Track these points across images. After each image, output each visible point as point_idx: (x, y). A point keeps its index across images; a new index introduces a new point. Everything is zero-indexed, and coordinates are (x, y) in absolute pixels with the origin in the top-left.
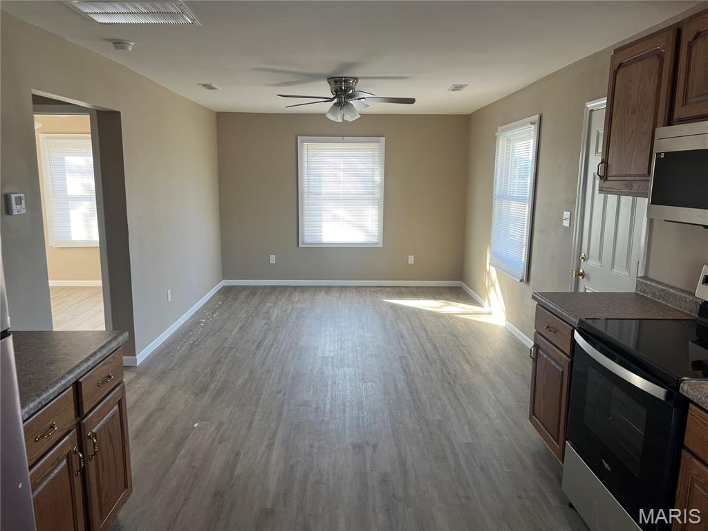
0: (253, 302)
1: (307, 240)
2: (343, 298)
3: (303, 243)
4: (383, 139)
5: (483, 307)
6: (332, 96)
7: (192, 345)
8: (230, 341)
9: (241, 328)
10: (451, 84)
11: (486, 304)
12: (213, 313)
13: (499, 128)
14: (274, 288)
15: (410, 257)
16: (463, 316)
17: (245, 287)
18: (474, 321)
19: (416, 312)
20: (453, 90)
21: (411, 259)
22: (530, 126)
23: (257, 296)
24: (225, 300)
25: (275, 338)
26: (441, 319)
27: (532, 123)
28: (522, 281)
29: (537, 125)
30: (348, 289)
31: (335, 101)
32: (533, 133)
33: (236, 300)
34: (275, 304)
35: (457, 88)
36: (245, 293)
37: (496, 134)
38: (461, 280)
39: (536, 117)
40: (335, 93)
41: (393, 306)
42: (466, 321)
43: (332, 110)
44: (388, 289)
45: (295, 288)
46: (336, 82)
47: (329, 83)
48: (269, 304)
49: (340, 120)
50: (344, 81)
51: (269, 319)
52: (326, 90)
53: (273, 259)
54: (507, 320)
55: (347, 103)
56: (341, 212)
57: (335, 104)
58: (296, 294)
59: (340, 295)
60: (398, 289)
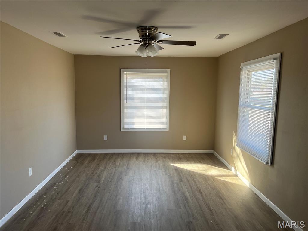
0: (92, 166)
1: (126, 127)
2: (146, 163)
3: (123, 128)
4: (169, 71)
5: (231, 170)
6: (140, 40)
7: (42, 208)
8: (70, 204)
9: (80, 190)
10: (217, 35)
11: (233, 168)
12: (65, 176)
13: (242, 64)
14: (106, 154)
15: (184, 136)
16: (221, 179)
17: (90, 154)
18: (229, 182)
19: (191, 175)
20: (218, 39)
21: (185, 138)
22: (273, 60)
23: (95, 161)
24: (76, 165)
25: (101, 201)
26: (208, 182)
27: (275, 59)
28: (267, 163)
29: (279, 60)
30: (149, 155)
31: (142, 43)
32: (275, 65)
33: (82, 165)
34: (105, 168)
35: (221, 37)
36: (89, 159)
37: (241, 67)
38: (213, 150)
39: (278, 55)
40: (142, 38)
41: (177, 169)
42: (224, 183)
43: (140, 49)
44: (172, 155)
45: (119, 154)
46: (142, 29)
47: (138, 31)
48: (101, 168)
49: (145, 56)
50: (148, 29)
51: (99, 182)
52: (135, 35)
53: (106, 137)
54: (251, 183)
55: (150, 44)
56: (146, 111)
57: (142, 45)
58: (119, 160)
59: (145, 160)
60: (178, 155)
